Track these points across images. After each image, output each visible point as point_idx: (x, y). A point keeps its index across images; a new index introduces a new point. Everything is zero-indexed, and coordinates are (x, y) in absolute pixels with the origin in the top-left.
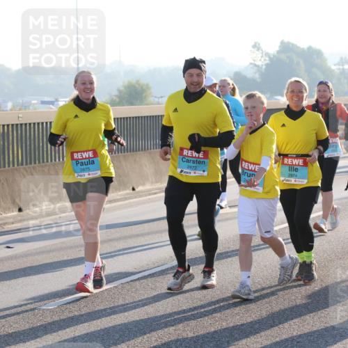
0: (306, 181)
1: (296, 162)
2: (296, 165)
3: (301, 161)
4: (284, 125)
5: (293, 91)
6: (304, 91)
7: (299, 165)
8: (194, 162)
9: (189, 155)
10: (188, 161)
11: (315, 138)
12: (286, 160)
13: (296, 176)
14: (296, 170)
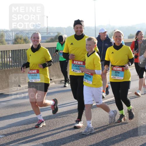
0: (123, 78)
1: (119, 69)
2: (118, 70)
3: (121, 69)
4: (113, 53)
5: (116, 37)
6: (122, 36)
7: (120, 70)
8: (78, 67)
9: (76, 63)
10: (76, 66)
11: (128, 58)
12: (114, 68)
13: (118, 75)
14: (119, 73)
